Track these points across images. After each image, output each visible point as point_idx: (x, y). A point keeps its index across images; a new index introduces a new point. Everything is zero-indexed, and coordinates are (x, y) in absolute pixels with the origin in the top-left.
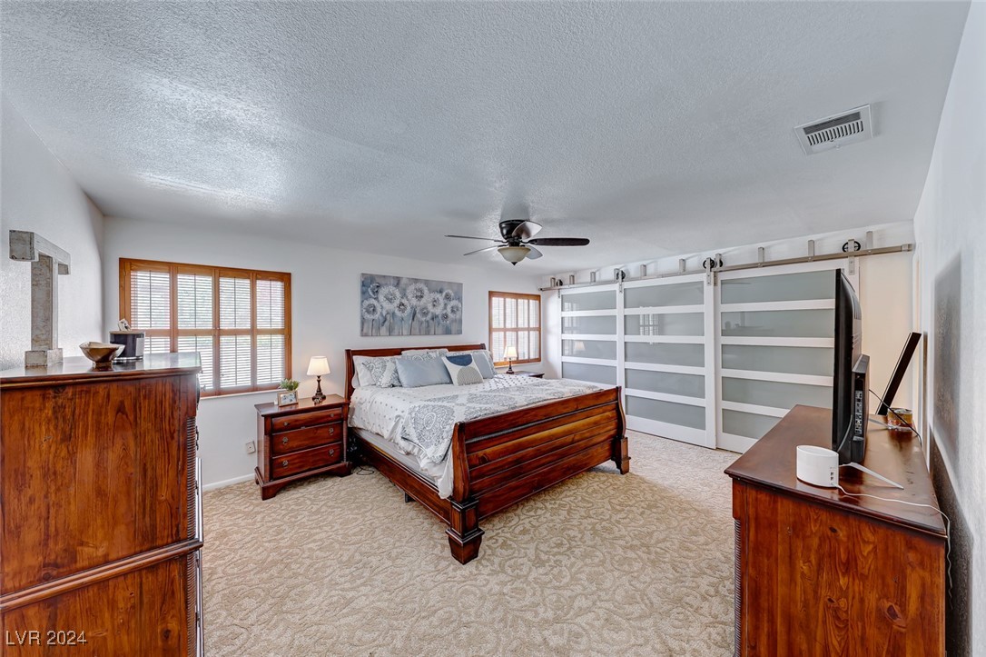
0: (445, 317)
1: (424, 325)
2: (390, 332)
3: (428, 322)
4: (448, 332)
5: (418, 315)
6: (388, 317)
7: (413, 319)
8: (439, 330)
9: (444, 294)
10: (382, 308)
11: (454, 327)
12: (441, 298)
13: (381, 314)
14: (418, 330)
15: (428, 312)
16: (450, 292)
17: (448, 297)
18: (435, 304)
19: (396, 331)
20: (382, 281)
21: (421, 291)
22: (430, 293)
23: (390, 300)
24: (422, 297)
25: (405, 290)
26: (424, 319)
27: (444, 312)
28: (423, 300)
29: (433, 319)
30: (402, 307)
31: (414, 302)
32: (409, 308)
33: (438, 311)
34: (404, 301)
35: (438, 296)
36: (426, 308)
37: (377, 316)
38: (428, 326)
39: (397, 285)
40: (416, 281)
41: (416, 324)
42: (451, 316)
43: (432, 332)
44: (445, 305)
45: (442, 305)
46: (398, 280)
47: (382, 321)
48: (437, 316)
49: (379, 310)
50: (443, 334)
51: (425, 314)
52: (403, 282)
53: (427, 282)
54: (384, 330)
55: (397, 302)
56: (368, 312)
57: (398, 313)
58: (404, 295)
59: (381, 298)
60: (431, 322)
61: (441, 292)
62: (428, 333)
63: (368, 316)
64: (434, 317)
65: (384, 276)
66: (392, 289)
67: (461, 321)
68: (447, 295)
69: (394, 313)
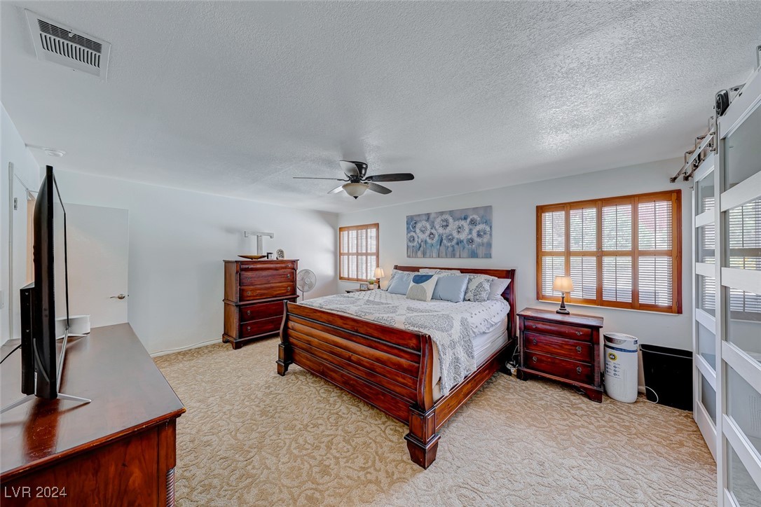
0: (471, 241)
1: (450, 249)
2: (424, 255)
3: (453, 246)
4: (474, 255)
5: (445, 241)
6: (422, 243)
7: (440, 245)
8: (465, 254)
9: (469, 220)
10: (418, 237)
11: (481, 251)
12: (465, 224)
13: (418, 242)
14: (444, 254)
15: (453, 238)
16: (475, 217)
17: (473, 222)
18: (460, 229)
19: (428, 254)
20: (418, 219)
21: (446, 221)
22: (455, 221)
23: (423, 232)
24: (447, 226)
25: (433, 222)
26: (449, 244)
27: (469, 237)
28: (449, 229)
29: (458, 244)
30: (432, 236)
31: (441, 230)
32: (437, 236)
33: (463, 236)
34: (433, 231)
35: (463, 222)
36: (451, 235)
37: (415, 243)
38: (454, 250)
39: (428, 220)
40: (442, 213)
41: (443, 248)
42: (477, 240)
43: (458, 255)
44: (471, 230)
45: (467, 231)
46: (428, 215)
47: (418, 246)
48: (461, 241)
49: (416, 239)
50: (469, 257)
51: (451, 240)
52: (432, 217)
53: (451, 213)
54: (419, 253)
55: (428, 232)
56: (410, 241)
57: (429, 241)
58: (433, 227)
59: (418, 231)
60: (456, 246)
61: (465, 218)
62: (453, 256)
63: (411, 244)
64: (459, 242)
65: (419, 215)
66: (424, 223)
67: (489, 245)
68: (472, 220)
69: (426, 241)
